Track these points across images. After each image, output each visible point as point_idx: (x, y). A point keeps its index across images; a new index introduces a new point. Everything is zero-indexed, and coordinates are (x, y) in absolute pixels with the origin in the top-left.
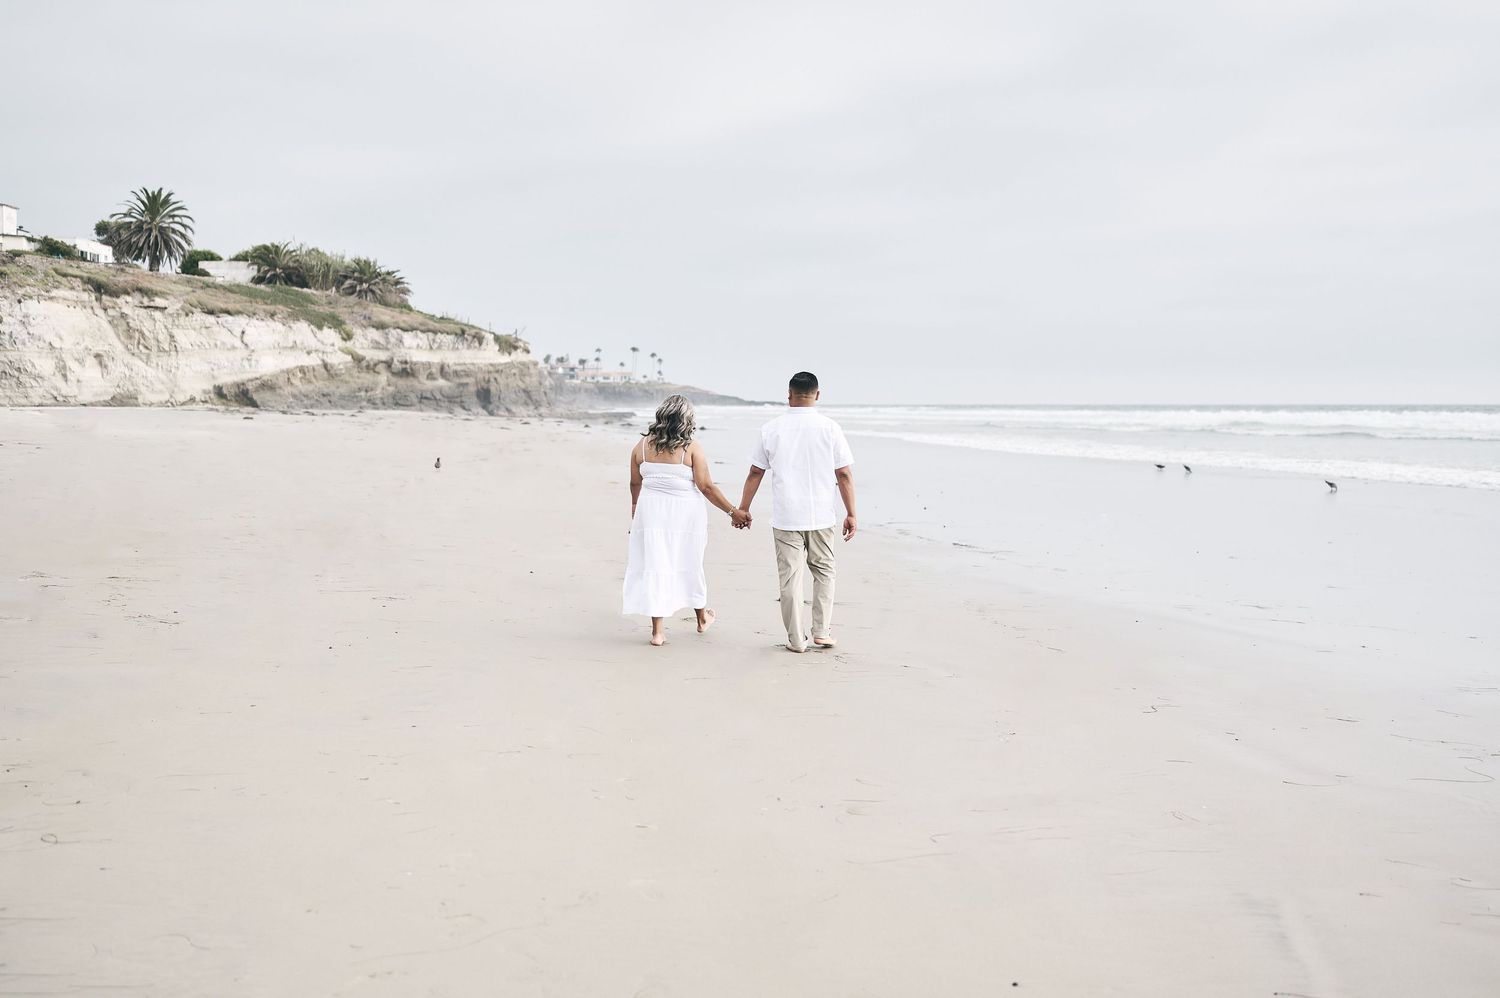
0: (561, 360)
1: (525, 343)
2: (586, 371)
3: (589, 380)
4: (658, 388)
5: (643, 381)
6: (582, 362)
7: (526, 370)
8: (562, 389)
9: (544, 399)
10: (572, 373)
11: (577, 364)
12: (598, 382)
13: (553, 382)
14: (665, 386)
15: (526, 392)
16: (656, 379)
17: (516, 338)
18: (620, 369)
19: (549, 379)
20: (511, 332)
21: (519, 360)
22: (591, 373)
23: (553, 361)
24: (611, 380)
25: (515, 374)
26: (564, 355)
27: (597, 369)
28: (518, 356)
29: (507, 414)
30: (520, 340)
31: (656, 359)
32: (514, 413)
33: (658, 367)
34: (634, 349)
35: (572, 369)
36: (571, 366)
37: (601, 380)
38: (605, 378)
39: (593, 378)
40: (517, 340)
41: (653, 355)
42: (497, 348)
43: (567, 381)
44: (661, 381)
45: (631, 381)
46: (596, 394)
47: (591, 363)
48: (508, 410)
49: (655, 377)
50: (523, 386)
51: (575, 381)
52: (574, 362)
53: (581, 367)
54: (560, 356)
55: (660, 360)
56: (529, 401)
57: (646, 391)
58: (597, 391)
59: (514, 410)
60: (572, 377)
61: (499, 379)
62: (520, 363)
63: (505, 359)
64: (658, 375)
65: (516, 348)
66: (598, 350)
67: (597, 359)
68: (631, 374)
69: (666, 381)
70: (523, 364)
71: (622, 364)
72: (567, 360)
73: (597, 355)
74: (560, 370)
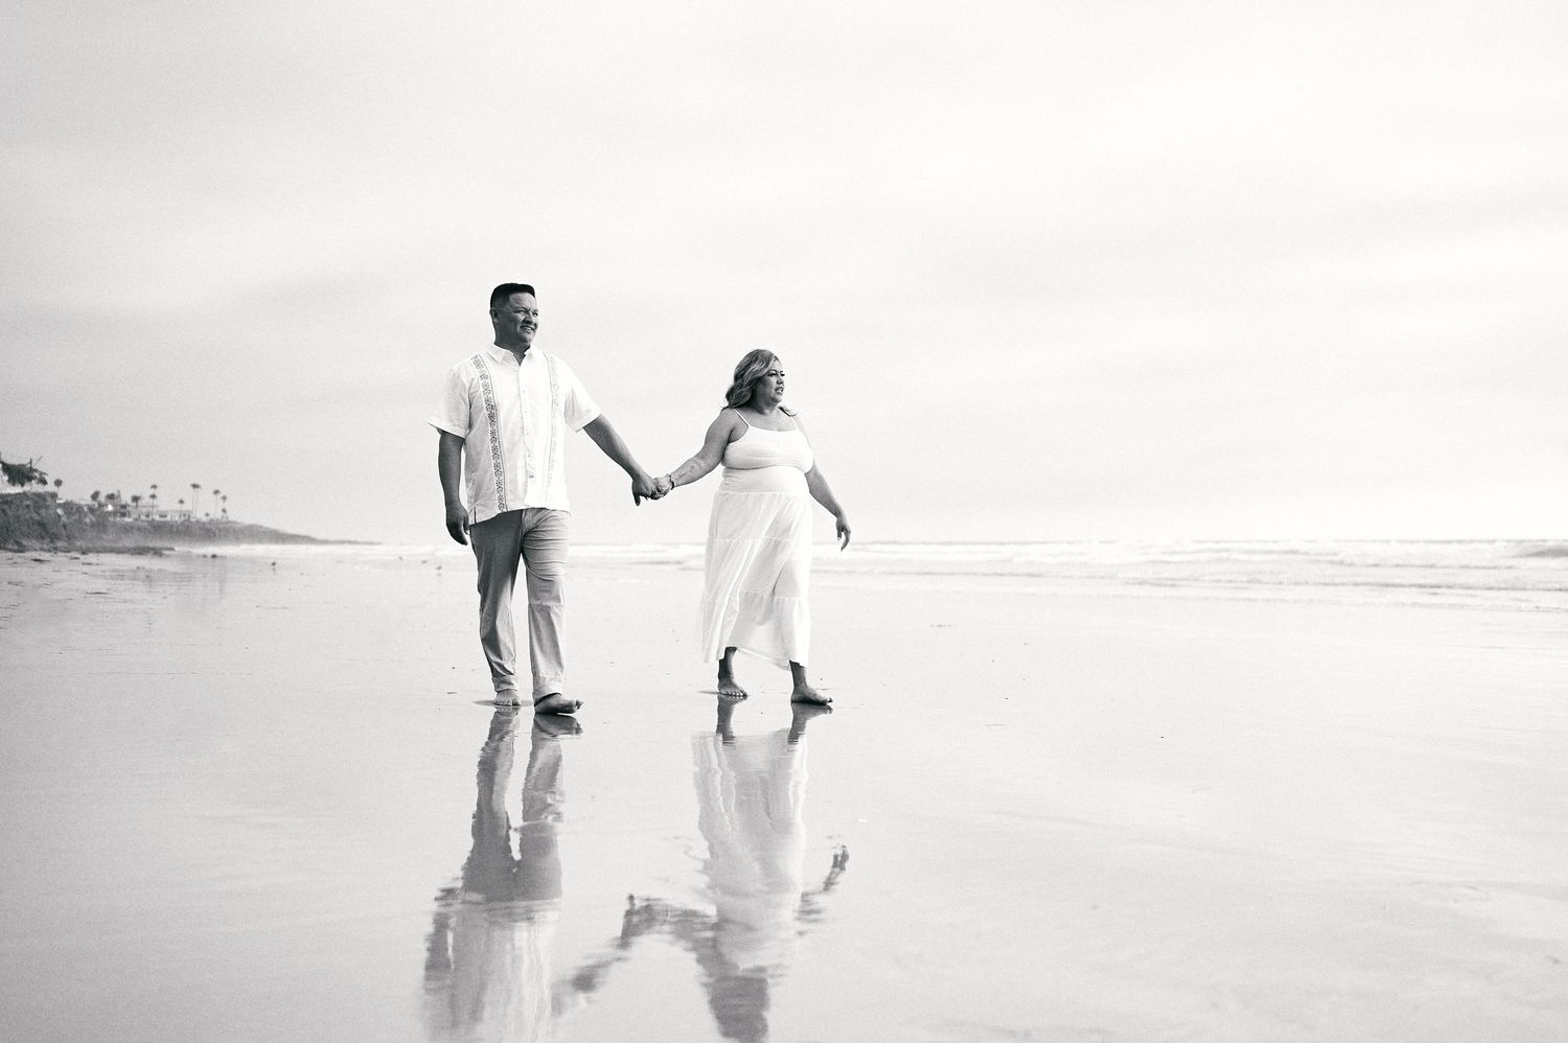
0: (111, 497)
1: (41, 474)
2: (140, 509)
3: (143, 518)
4: (221, 526)
5: (204, 519)
6: (136, 499)
7: (42, 503)
8: (105, 526)
9: (64, 533)
10: (122, 510)
11: (129, 501)
12: (153, 520)
13: (94, 520)
14: (229, 524)
15: (41, 524)
16: (220, 518)
17: (31, 468)
18: (178, 506)
19: (91, 516)
20: (25, 461)
21: (34, 490)
22: (144, 510)
23: (102, 498)
24: (168, 518)
25: (28, 506)
26: (116, 493)
27: (153, 507)
28: (33, 487)
29: (16, 547)
30: (36, 471)
31: (220, 496)
32: (25, 546)
33: (221, 505)
34: (195, 486)
35: (124, 507)
36: (123, 503)
37: (157, 518)
38: (161, 516)
39: (148, 516)
40: (32, 470)
41: (216, 492)
42: (6, 478)
43: (118, 519)
44: (224, 520)
45: (192, 520)
46: (150, 532)
47: (146, 500)
48: (17, 542)
49: (217, 515)
50: (37, 518)
51: (127, 519)
52: (126, 499)
53: (134, 504)
54: (110, 492)
55: (224, 498)
56: (44, 534)
57: (208, 530)
58: (152, 530)
59: (24, 542)
60: (124, 515)
61: (8, 511)
62: (34, 494)
63: (17, 489)
64: (221, 513)
65: (30, 479)
66: (154, 487)
67: (153, 496)
68: (191, 512)
69: (230, 519)
70: (39, 495)
71: (181, 502)
72: (119, 496)
73: (152, 492)
74: (110, 508)
